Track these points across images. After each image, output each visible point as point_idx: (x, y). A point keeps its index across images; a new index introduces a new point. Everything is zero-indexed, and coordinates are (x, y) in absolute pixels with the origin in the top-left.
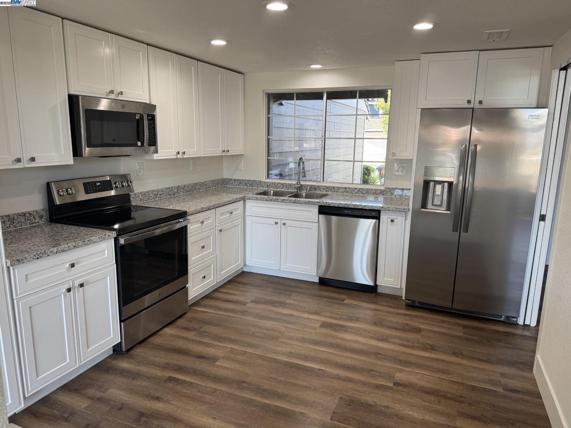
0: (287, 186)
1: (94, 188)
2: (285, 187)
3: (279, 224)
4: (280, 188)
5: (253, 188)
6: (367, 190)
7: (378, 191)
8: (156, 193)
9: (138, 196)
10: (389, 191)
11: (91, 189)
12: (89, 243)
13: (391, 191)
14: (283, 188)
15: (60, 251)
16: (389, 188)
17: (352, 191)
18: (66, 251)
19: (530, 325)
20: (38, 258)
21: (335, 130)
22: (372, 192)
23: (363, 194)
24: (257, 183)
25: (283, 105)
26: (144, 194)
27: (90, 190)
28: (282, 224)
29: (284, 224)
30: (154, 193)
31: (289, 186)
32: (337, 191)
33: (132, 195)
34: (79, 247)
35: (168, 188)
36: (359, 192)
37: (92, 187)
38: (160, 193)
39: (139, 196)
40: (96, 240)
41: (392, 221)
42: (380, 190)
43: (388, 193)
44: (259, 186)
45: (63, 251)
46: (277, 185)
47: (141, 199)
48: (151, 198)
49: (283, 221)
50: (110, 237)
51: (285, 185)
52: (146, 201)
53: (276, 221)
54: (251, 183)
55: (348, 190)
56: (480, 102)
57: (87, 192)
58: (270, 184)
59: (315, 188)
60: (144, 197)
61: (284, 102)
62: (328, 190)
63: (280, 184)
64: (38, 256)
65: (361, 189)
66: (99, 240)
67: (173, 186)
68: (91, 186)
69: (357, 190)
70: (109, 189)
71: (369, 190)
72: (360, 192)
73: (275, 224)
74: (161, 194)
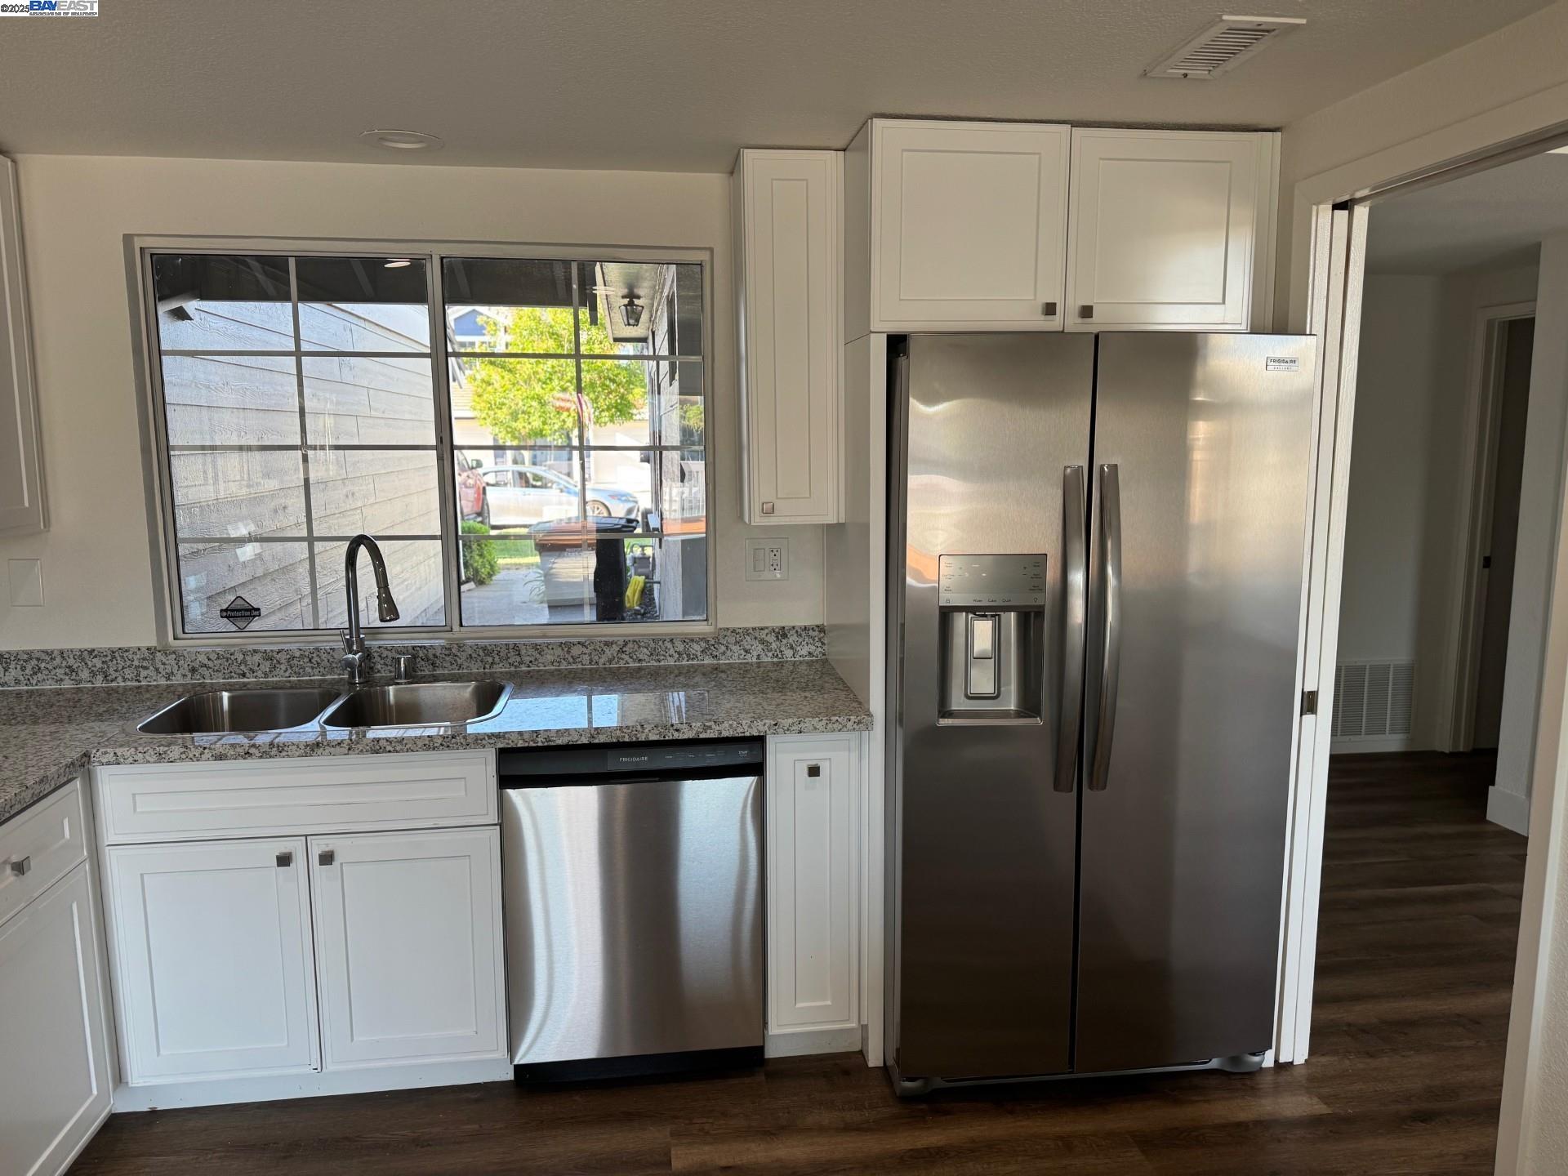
0: (295, 662)
2: (283, 667)
3: (299, 861)
4: (259, 673)
5: (114, 684)
6: (652, 645)
7: (696, 646)
10: (737, 642)
13: (744, 642)
14: (275, 673)
16: (734, 631)
17: (594, 653)
19: (1292, 1063)
21: (373, 413)
22: (672, 651)
23: (640, 660)
24: (136, 663)
25: (191, 319)
28: (315, 860)
29: (327, 858)
31: (306, 660)
32: (533, 659)
36: (623, 656)
41: (814, 771)
42: (702, 639)
43: (734, 648)
44: (144, 673)
46: (244, 662)
49: (318, 847)
51: (283, 657)
53: (283, 847)
54: (99, 665)
55: (576, 651)
56: (1086, 312)
58: (206, 662)
59: (431, 657)
61: (191, 306)
62: (490, 660)
63: (257, 658)
65: (630, 645)
69: (615, 648)
71: (661, 643)
72: (626, 658)
73: (279, 865)
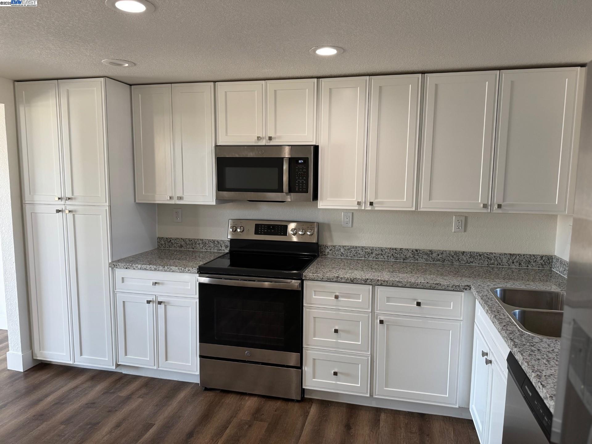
1: (265, 231)
8: (369, 250)
9: (338, 249)
11: (263, 230)
12: (168, 270)
15: (143, 269)
18: (148, 270)
20: (127, 268)
26: (348, 249)
27: (261, 232)
30: (366, 251)
33: (329, 247)
34: (159, 270)
35: (393, 249)
37: (264, 230)
38: (375, 252)
39: (340, 249)
40: (175, 270)
45: (146, 269)
47: (342, 253)
48: (359, 256)
50: (190, 272)
52: (352, 257)
57: (257, 233)
60: (347, 252)
64: (127, 267)
66: (179, 271)
67: (404, 247)
68: (263, 228)
70: (282, 233)
74: (378, 254)
